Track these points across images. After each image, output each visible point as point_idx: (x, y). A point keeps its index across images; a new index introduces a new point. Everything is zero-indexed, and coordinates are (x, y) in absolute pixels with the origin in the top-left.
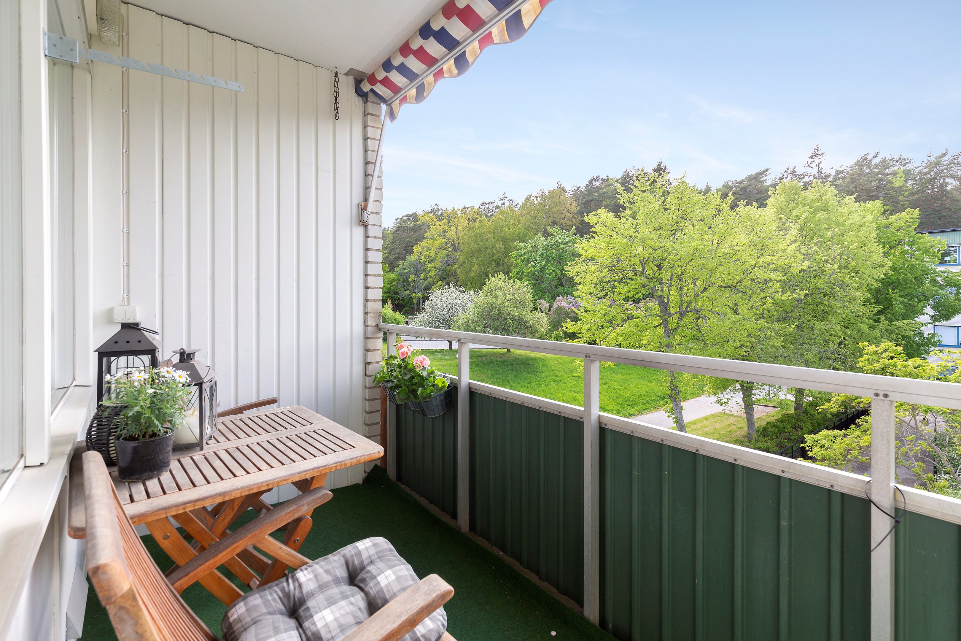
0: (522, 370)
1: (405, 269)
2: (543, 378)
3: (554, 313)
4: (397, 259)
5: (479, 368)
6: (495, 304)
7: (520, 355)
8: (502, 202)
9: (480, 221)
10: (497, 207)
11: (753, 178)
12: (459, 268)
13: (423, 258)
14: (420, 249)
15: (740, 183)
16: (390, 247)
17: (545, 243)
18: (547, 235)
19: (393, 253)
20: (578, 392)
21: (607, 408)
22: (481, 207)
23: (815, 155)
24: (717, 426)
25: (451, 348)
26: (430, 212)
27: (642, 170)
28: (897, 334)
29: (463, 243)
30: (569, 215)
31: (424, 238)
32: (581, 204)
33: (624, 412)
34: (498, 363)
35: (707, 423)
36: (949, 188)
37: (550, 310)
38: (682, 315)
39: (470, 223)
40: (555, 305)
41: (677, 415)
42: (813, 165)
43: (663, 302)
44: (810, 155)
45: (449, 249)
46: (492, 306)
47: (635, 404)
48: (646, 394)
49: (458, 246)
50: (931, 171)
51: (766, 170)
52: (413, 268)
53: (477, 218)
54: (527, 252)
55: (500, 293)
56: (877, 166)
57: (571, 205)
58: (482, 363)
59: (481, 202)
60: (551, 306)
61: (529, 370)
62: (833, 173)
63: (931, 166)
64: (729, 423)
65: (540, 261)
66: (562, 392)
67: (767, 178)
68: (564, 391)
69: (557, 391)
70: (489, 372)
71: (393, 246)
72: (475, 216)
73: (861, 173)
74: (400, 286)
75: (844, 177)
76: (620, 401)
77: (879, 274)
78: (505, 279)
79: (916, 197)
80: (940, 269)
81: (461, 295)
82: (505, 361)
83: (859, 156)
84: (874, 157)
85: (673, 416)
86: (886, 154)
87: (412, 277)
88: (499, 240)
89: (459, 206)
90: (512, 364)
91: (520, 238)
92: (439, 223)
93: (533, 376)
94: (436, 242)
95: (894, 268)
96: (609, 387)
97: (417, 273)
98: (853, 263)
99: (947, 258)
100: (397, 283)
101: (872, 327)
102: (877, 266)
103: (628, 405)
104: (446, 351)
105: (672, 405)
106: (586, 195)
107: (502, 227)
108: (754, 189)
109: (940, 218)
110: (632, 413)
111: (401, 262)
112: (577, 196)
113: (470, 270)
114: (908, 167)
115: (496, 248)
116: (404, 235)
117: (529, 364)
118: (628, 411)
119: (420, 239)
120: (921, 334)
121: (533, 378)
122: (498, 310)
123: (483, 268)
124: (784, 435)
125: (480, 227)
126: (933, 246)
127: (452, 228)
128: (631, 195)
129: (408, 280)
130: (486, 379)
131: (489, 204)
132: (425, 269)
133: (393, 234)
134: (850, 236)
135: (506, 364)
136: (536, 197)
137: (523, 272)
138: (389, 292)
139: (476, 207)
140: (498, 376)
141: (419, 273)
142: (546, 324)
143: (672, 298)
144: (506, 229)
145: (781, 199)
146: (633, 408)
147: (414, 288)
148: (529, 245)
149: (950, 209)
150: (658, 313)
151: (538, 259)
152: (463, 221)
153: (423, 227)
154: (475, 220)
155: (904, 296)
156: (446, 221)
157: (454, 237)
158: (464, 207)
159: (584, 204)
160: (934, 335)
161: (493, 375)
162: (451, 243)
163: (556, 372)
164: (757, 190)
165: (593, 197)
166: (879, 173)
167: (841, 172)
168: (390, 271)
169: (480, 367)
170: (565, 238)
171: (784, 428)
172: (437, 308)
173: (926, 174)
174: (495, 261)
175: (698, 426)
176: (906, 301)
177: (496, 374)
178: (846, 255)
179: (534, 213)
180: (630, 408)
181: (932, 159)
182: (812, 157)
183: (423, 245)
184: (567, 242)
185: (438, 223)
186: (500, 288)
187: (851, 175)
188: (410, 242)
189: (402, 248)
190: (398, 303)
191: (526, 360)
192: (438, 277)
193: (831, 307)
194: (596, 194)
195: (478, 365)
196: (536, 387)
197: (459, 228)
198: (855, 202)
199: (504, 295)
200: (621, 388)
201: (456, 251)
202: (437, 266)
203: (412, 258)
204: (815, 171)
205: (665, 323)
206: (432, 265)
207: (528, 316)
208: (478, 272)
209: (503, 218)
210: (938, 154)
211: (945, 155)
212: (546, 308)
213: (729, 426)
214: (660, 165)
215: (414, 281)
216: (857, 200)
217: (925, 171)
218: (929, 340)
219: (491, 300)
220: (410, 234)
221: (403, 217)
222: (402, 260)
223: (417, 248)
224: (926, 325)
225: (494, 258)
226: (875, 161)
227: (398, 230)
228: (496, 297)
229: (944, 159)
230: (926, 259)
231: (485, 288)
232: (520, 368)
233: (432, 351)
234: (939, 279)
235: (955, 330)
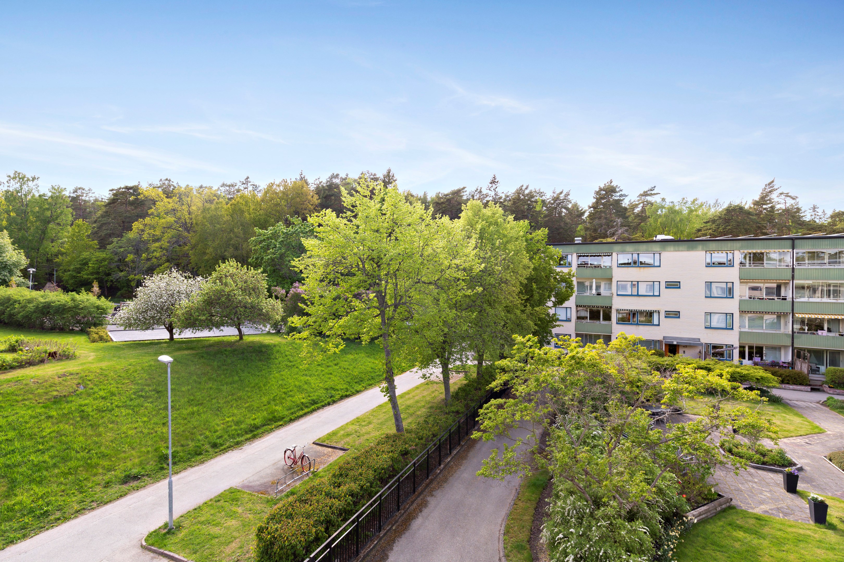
0: (253, 358)
1: (121, 247)
2: (276, 365)
3: (291, 299)
4: (110, 235)
5: (203, 360)
6: (224, 291)
7: (253, 342)
8: (245, 186)
9: (217, 203)
10: (238, 191)
11: (455, 193)
12: (191, 250)
13: (145, 237)
14: (141, 227)
15: (447, 195)
16: (100, 221)
17: (285, 231)
18: (288, 223)
19: (104, 228)
20: (310, 376)
21: (337, 388)
22: (221, 188)
23: (494, 182)
24: (425, 393)
25: (172, 338)
26: (159, 187)
27: (375, 175)
28: (536, 317)
29: (196, 224)
30: (310, 206)
31: (147, 215)
32: (323, 197)
33: (352, 390)
34: (227, 353)
35: (418, 391)
36: (563, 214)
37: (286, 296)
38: (396, 306)
39: (206, 204)
40: (292, 291)
41: (391, 393)
42: (492, 189)
43: (381, 295)
44: (490, 181)
45: (180, 229)
46: (219, 294)
47: (361, 381)
48: (372, 370)
49: (191, 227)
50: (554, 202)
51: (464, 188)
52: (133, 246)
53: (214, 200)
54: (268, 238)
55: (229, 280)
56: (527, 195)
57: (312, 197)
58: (208, 354)
59: (221, 183)
60: (287, 293)
61: (262, 357)
62: (504, 197)
63: (556, 199)
64: (434, 390)
65: (280, 248)
66: (294, 377)
67: (465, 194)
68: (296, 376)
69: (289, 377)
70: (216, 363)
71: (105, 220)
72: (212, 198)
73: (519, 199)
74: (113, 266)
75: (510, 200)
76: (349, 379)
77: (527, 273)
78: (237, 266)
79: (547, 219)
80: (558, 270)
81: (185, 281)
82: (235, 350)
83: (518, 187)
84: (526, 189)
85: (388, 395)
86: (531, 188)
87: (130, 257)
88: (239, 223)
89: (195, 185)
90: (243, 353)
91: (260, 224)
92: (168, 200)
93: (265, 363)
94: (163, 220)
95: (535, 269)
96: (340, 368)
97: (137, 252)
98: (512, 266)
99: (562, 262)
100: (109, 263)
101: (523, 311)
102: (526, 267)
103: (356, 383)
104: (166, 342)
105: (386, 385)
106: (326, 190)
107: (242, 212)
108: (456, 201)
109: (558, 234)
110: (358, 390)
111: (115, 240)
112: (319, 191)
113: (204, 253)
114: (544, 198)
115: (234, 232)
116: (122, 209)
117: (262, 351)
118: (356, 388)
119: (144, 215)
120: (548, 314)
121: (265, 365)
122: (227, 298)
123: (219, 251)
124: (470, 397)
125: (216, 209)
126: (554, 255)
127: (183, 207)
128: (354, 199)
129: (124, 259)
130: (210, 371)
131: (229, 186)
132: (147, 249)
133: (106, 206)
134: (510, 246)
135: (236, 353)
136: (279, 186)
137: (262, 258)
138: (98, 273)
139: (215, 188)
140: (225, 367)
141: (140, 252)
142: (281, 310)
143: (388, 291)
144: (246, 214)
145: (470, 213)
146: (360, 384)
147: (134, 269)
148: (270, 231)
149: (563, 229)
150: (377, 304)
151: (277, 246)
152: (197, 200)
153: (146, 203)
154: (211, 201)
155: (540, 289)
156: (176, 199)
157: (186, 217)
158: (201, 187)
159: (325, 198)
160: (555, 315)
161: (219, 367)
162: (182, 223)
163: (289, 357)
164: (458, 202)
165: (333, 192)
166: (528, 200)
167: (508, 197)
168: (99, 249)
169: (205, 359)
170: (305, 228)
171: (470, 391)
172: (153, 295)
173: (552, 204)
174: (233, 245)
175: (411, 396)
176: (541, 291)
177: (223, 365)
178: (508, 260)
179: (277, 201)
180: (357, 385)
181: (555, 195)
182: (491, 183)
183: (146, 222)
184: (307, 232)
185: (166, 200)
186: (232, 276)
187: (514, 199)
188: (129, 217)
189: (117, 224)
190: (111, 286)
191: (259, 347)
192: (164, 258)
193: (498, 298)
194: (335, 190)
195: (202, 357)
196: (267, 375)
197: (193, 208)
198: (514, 221)
199: (235, 282)
200: (351, 367)
201: (188, 232)
202: (163, 247)
203: (131, 235)
204: (493, 193)
205: (382, 314)
206: (157, 244)
207: (262, 304)
208: (213, 254)
209: (244, 203)
210: (558, 192)
211: (561, 193)
212: (282, 294)
213: (433, 392)
214: (389, 172)
215: (133, 261)
216: (516, 219)
217: (552, 202)
218: (552, 317)
219: (218, 286)
220: (129, 208)
221: (120, 188)
222: (118, 236)
223: (136, 225)
224: (550, 308)
225: (231, 242)
226: (527, 192)
227: (112, 202)
228: (226, 284)
229: (561, 196)
230: (552, 263)
231: (214, 275)
232: (251, 356)
233: (148, 343)
234: (558, 277)
235: (565, 309)
